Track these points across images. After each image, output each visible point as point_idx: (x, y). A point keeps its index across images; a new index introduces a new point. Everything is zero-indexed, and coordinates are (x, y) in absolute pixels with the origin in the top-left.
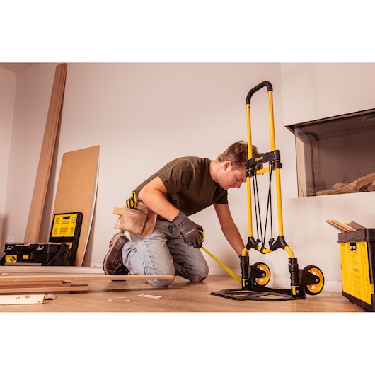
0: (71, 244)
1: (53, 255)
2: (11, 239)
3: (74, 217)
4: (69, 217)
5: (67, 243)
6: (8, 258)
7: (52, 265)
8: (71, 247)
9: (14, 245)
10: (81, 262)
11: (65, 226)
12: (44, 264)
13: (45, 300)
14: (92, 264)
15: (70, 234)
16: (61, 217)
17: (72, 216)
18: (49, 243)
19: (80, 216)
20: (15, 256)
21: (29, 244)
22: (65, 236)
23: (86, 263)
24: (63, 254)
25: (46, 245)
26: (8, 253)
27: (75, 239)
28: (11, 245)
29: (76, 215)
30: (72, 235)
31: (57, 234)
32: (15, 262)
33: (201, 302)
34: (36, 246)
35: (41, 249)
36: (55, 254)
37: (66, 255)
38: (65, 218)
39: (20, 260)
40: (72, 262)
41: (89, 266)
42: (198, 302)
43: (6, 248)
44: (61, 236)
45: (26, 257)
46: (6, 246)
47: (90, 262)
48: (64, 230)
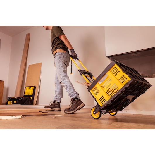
0: (31, 97)
1: (25, 101)
2: (10, 96)
3: (32, 88)
4: (31, 88)
5: (30, 97)
6: (9, 103)
7: (25, 105)
8: (31, 98)
9: (11, 98)
10: (35, 104)
11: (29, 91)
12: (22, 105)
13: (22, 117)
14: (39, 104)
15: (31, 94)
16: (28, 88)
17: (32, 87)
18: (24, 97)
19: (35, 87)
20: (11, 102)
21: (16, 98)
22: (29, 94)
23: (37, 104)
24: (29, 101)
25: (22, 98)
26: (9, 100)
27: (33, 96)
28: (10, 98)
29: (33, 87)
30: (32, 94)
31: (26, 94)
32: (11, 104)
33: (77, 117)
34: (19, 98)
35: (21, 99)
36: (26, 101)
37: (30, 101)
38: (29, 88)
39: (13, 103)
40: (32, 103)
41: (38, 105)
42: (76, 117)
43: (8, 99)
44: (28, 94)
45: (15, 102)
46: (8, 98)
47: (38, 103)
48: (29, 92)
